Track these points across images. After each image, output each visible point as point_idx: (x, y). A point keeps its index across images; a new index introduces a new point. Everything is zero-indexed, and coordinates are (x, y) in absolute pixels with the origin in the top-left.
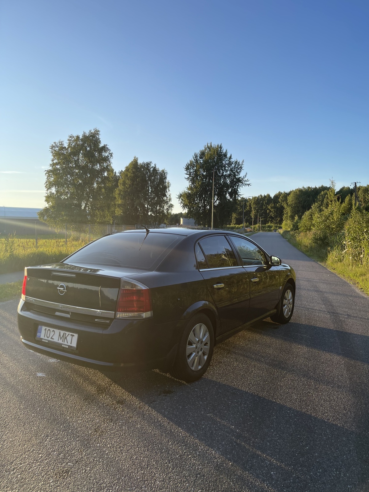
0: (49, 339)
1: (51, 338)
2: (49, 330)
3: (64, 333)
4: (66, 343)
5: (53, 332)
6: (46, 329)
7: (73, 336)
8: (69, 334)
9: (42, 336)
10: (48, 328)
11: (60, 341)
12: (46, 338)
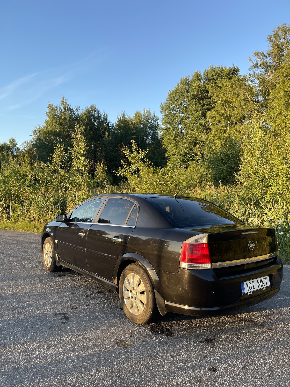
0: (252, 290)
1: (254, 288)
2: (250, 283)
3: (260, 279)
4: (264, 286)
5: (253, 283)
6: (247, 284)
7: (266, 278)
8: (263, 279)
9: (247, 291)
10: (248, 282)
11: (260, 287)
12: (250, 291)
